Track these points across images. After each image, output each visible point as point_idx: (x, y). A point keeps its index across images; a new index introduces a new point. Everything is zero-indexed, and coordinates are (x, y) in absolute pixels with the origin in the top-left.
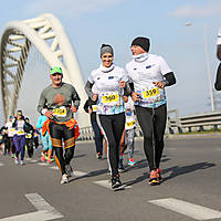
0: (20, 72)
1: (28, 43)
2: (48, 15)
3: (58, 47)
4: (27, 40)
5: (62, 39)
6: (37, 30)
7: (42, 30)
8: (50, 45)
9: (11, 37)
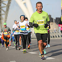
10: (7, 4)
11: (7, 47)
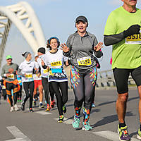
1: (10, 22)
2: (25, 3)
3: (30, 25)
4: (9, 20)
5: (33, 19)
6: (16, 13)
7: (20, 13)
8: (25, 24)
10: (3, 33)
11: (12, 106)
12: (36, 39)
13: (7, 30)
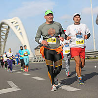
0: (6, 38)
1: (9, 27)
2: (16, 18)
3: (19, 29)
5: (21, 26)
6: (12, 23)
8: (17, 28)
9: (3, 25)
12: (22, 36)
13: (8, 32)
